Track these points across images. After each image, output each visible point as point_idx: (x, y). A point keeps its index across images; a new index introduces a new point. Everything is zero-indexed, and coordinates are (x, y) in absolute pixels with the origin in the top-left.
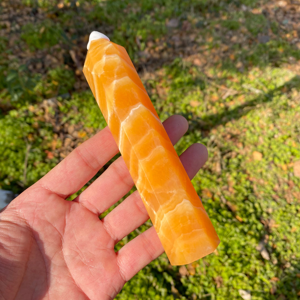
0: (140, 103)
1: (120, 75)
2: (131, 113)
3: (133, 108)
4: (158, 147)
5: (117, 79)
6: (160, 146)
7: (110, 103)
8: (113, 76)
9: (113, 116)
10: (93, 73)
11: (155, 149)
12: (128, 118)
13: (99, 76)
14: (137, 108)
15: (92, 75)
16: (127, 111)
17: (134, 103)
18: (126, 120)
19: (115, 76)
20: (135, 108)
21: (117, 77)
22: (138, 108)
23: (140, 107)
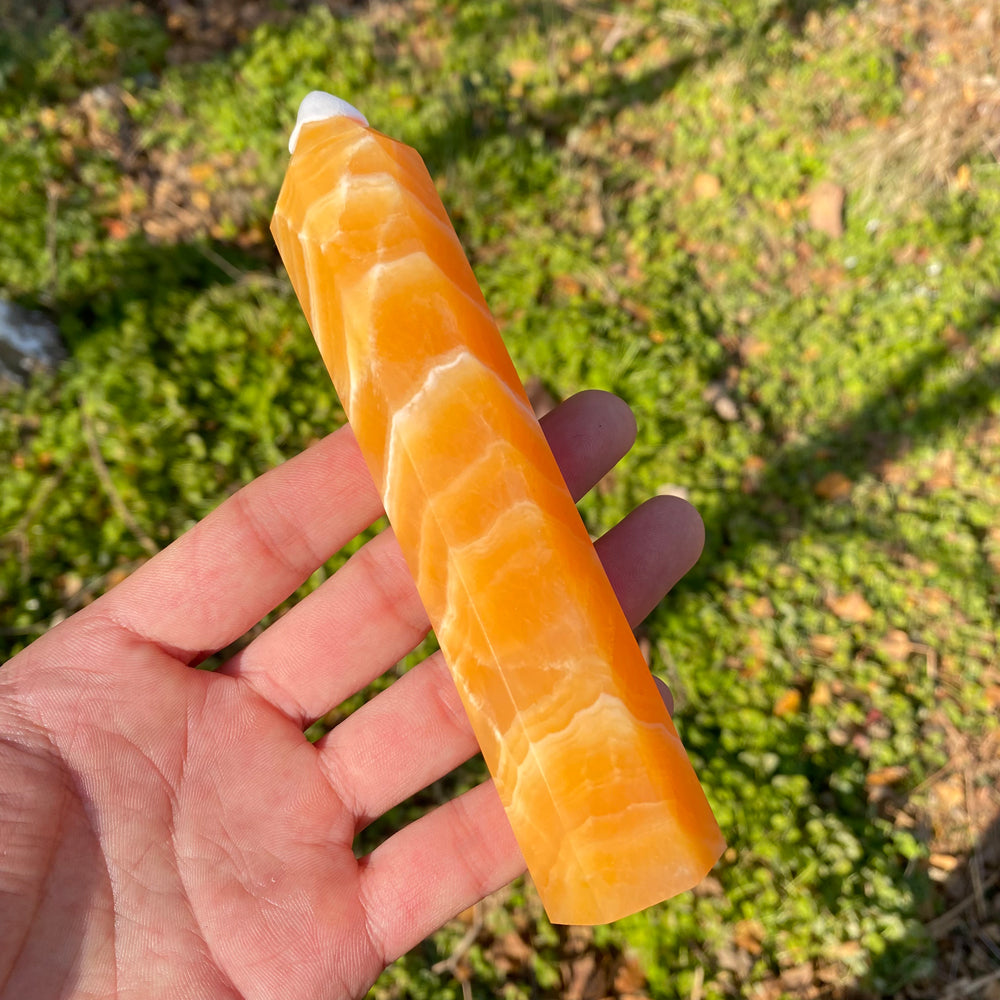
0: (461, 347)
1: (396, 247)
2: (430, 381)
3: (438, 364)
4: (517, 505)
5: (386, 259)
6: (526, 503)
7: (359, 342)
8: (374, 249)
9: (368, 387)
10: (303, 236)
11: (509, 511)
12: (417, 398)
13: (323, 247)
14: (450, 366)
15: (298, 244)
16: (417, 376)
17: (441, 346)
18: (409, 405)
19: (380, 251)
20: (445, 363)
21: (385, 253)
22: (454, 364)
23: (462, 361)
